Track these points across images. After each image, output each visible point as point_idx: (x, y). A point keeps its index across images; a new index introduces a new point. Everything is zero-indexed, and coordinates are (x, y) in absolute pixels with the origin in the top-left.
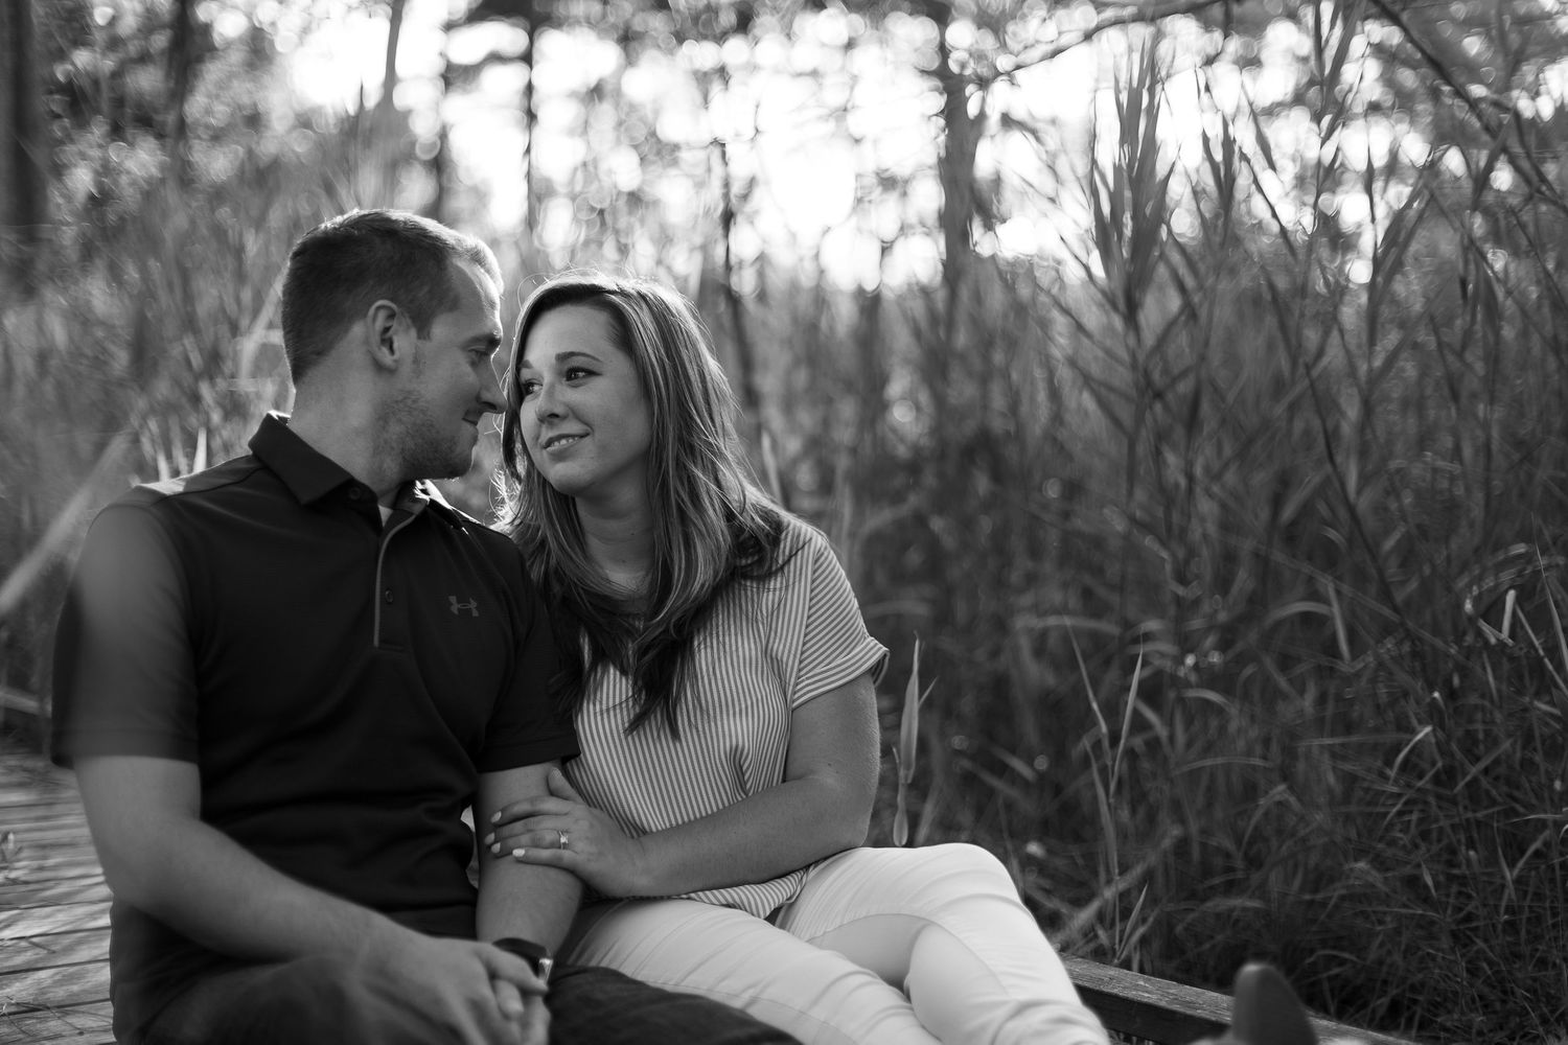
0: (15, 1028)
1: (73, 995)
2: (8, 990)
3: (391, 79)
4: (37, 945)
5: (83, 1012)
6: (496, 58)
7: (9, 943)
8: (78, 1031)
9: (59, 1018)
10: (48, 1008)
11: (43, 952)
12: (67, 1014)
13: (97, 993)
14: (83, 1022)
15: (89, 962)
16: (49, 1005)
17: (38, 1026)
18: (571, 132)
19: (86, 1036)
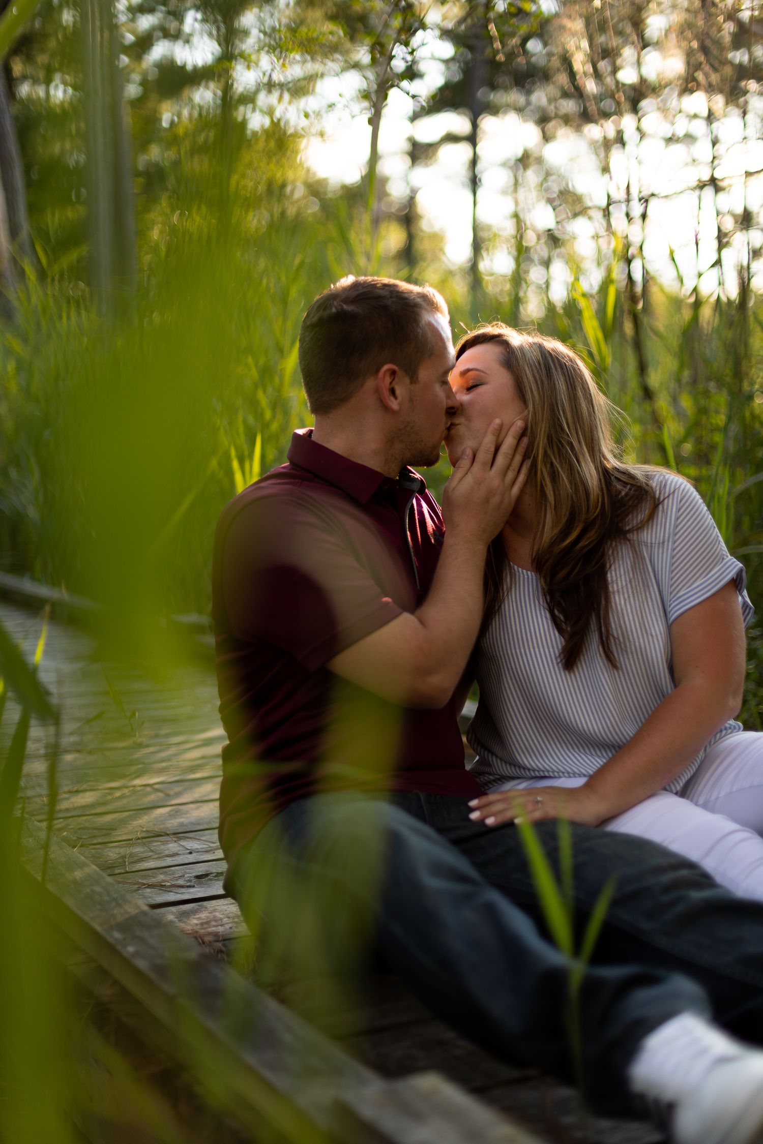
0: (146, 848)
1: (182, 824)
2: (140, 821)
3: (374, 157)
4: (157, 790)
5: (190, 838)
6: (451, 138)
7: (139, 788)
8: (188, 851)
9: (175, 841)
10: (168, 835)
11: (161, 795)
12: (180, 839)
13: (199, 824)
14: (191, 845)
15: (192, 803)
16: (168, 832)
17: (162, 847)
18: (504, 192)
19: (194, 855)
